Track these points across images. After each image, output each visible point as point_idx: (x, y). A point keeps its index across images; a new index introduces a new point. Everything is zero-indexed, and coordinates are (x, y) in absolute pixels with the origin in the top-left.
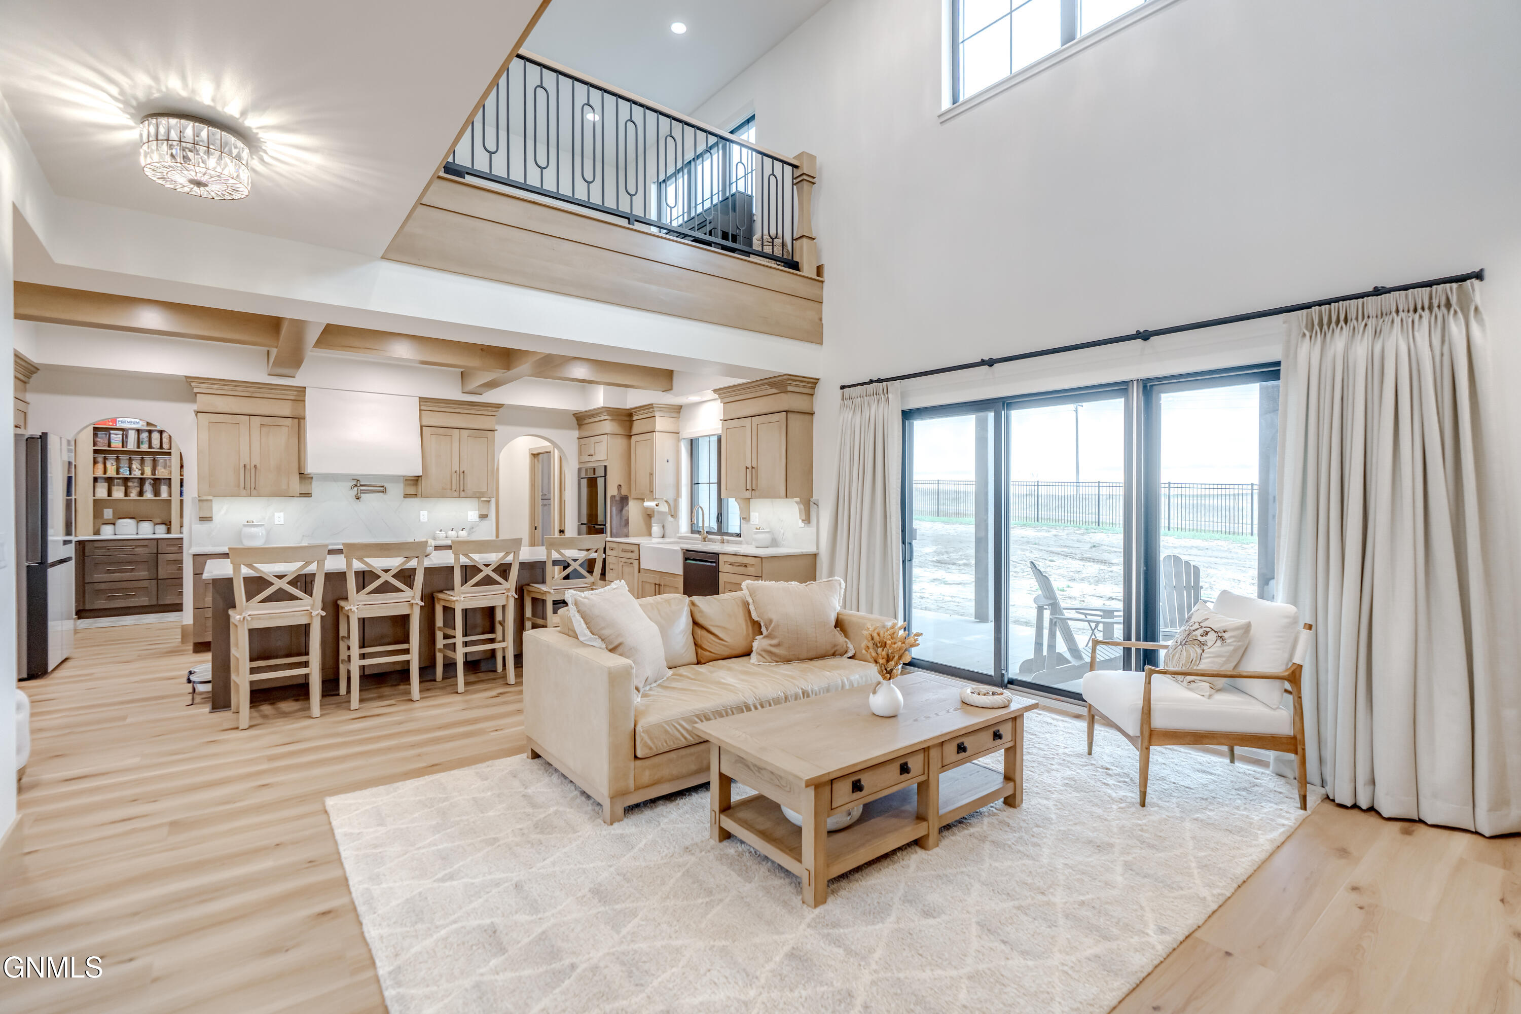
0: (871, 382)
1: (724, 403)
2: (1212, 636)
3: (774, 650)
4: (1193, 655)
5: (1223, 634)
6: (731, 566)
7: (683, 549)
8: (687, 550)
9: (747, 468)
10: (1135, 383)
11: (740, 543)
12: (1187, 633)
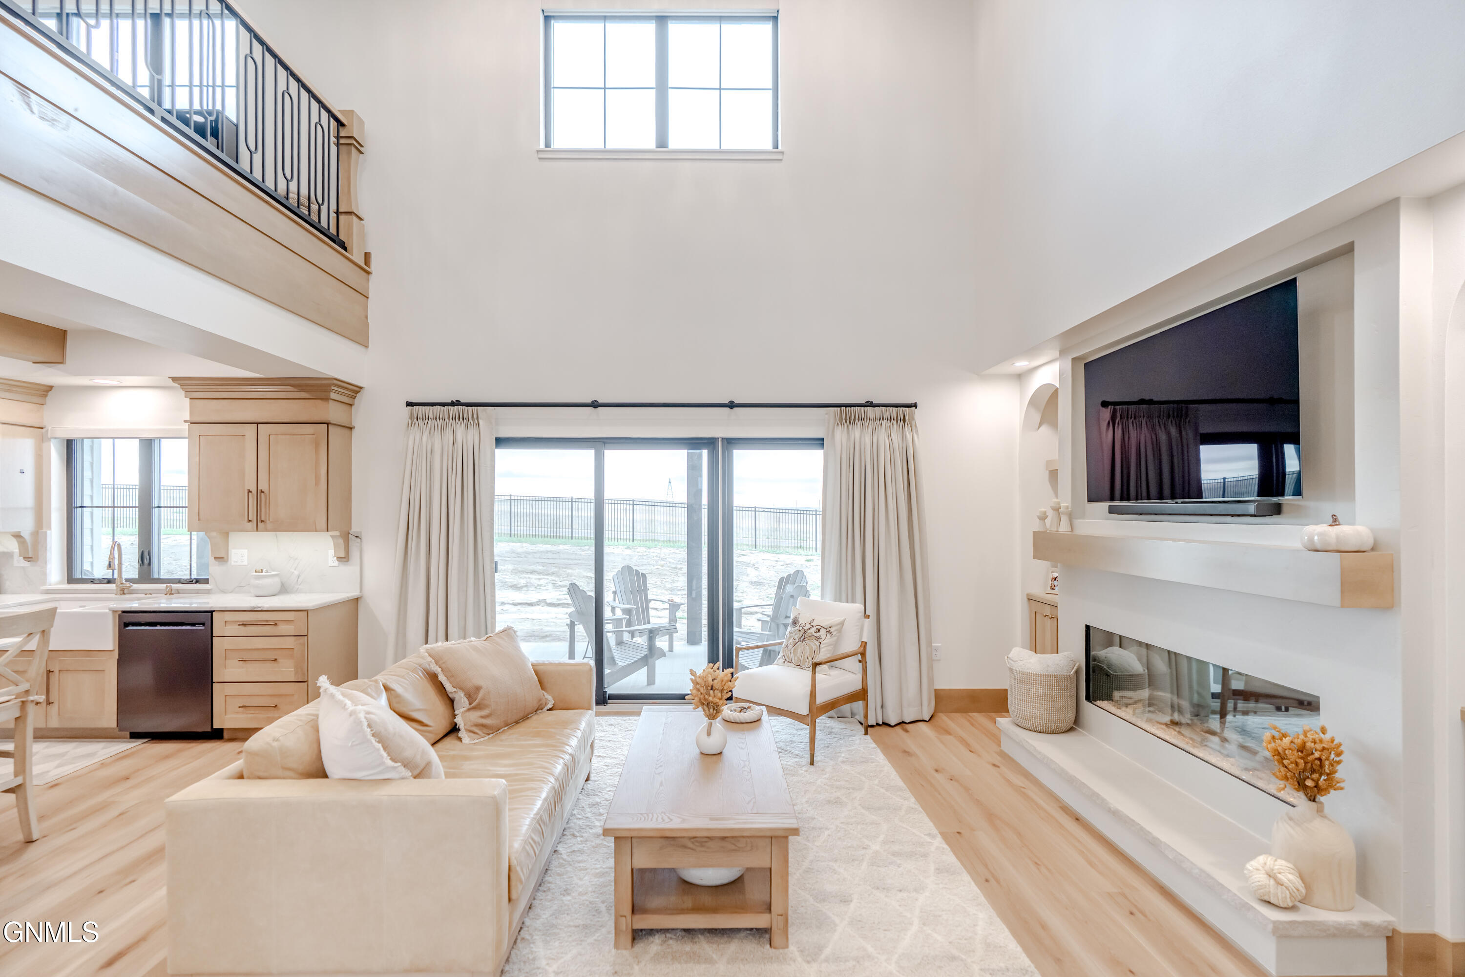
0: (452, 404)
1: (190, 399)
2: (823, 631)
3: (484, 721)
4: (814, 647)
5: (830, 629)
6: (241, 627)
7: (114, 612)
8: (124, 612)
9: (249, 492)
10: (720, 440)
11: (208, 592)
12: (802, 632)
